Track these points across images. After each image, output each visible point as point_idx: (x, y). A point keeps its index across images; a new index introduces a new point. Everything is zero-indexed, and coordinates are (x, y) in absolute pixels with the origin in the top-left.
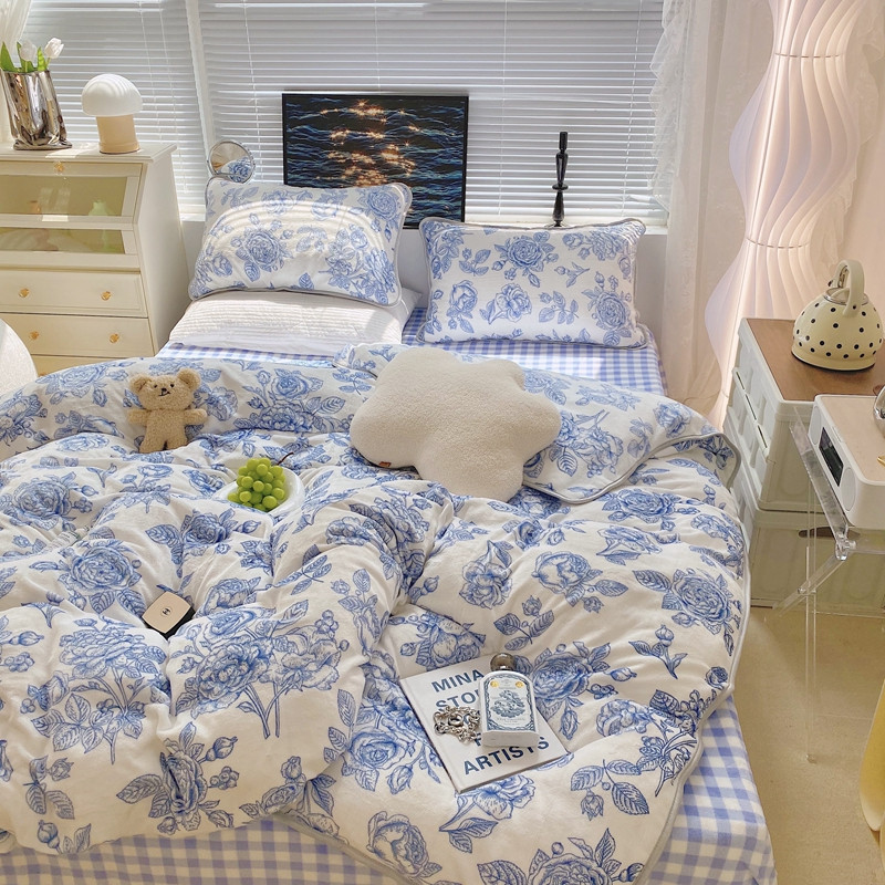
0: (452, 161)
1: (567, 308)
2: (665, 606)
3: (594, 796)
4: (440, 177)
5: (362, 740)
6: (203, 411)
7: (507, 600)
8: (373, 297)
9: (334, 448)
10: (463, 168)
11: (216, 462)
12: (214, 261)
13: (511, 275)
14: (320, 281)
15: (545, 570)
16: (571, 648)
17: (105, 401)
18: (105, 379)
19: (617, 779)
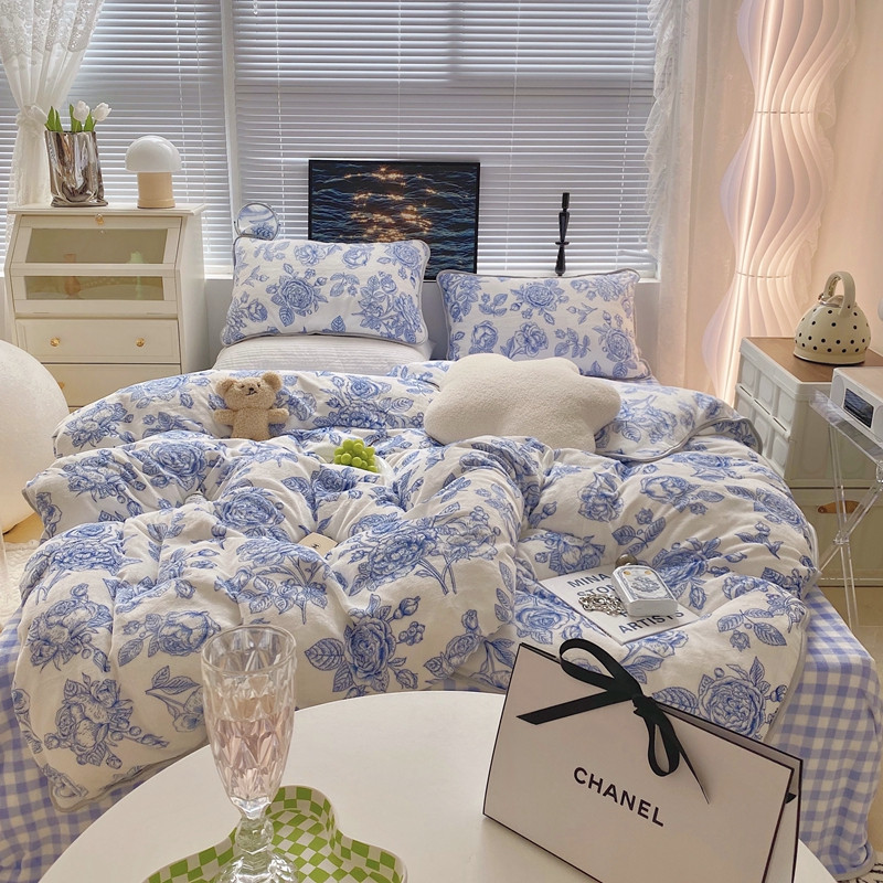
0: (466, 220)
1: (580, 342)
2: (757, 509)
3: (740, 634)
4: (454, 234)
5: (527, 613)
6: (285, 410)
7: (621, 514)
8: (402, 337)
9: (413, 437)
10: (476, 227)
11: (306, 451)
12: (249, 307)
13: (528, 314)
14: (353, 324)
15: (651, 487)
16: (685, 544)
17: (192, 404)
18: (188, 385)
19: (756, 621)
